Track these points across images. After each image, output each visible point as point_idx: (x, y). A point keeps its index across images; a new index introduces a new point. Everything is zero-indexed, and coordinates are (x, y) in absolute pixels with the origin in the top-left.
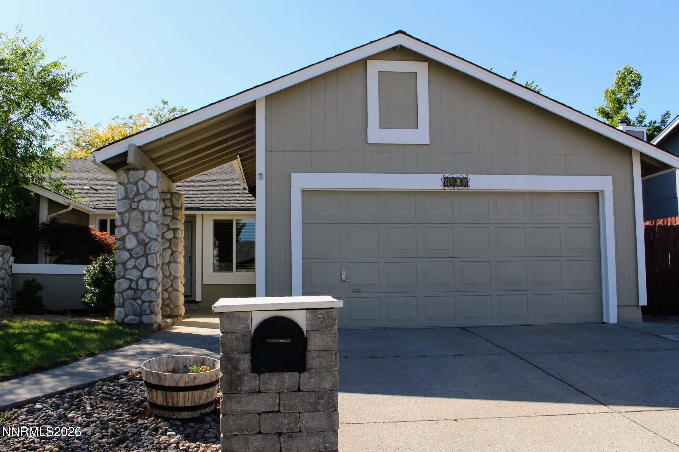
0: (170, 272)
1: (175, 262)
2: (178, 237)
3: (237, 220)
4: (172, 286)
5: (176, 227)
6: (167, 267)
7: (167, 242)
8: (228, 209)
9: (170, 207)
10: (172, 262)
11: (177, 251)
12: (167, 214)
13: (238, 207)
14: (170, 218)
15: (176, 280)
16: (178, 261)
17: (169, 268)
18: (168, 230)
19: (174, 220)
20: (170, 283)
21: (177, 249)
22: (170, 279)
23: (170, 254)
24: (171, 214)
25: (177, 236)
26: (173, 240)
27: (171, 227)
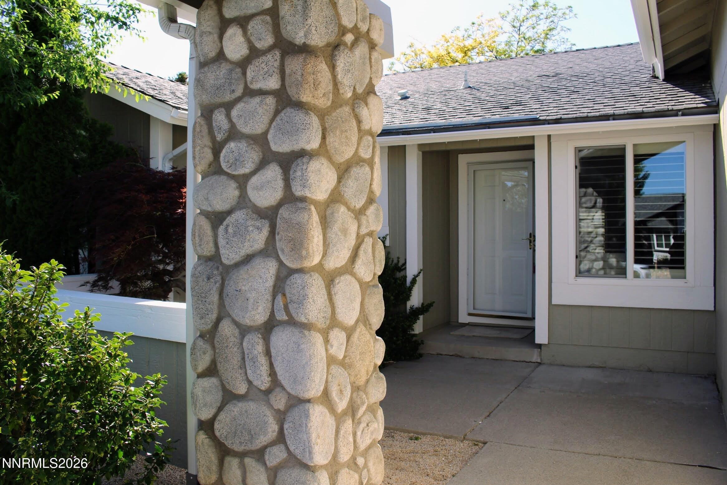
0: (273, 373)
1: (292, 322)
2: (303, 199)
3: (635, 146)
4: (281, 439)
5: (297, 147)
6: (260, 348)
7: (258, 223)
8: (611, 116)
9: (270, 49)
10: (281, 323)
11: (300, 271)
12: (255, 86)
13: (639, 109)
14: (270, 101)
15: (295, 413)
16: (303, 319)
17: (268, 353)
18: (262, 165)
19: (289, 110)
20: (273, 428)
21: (301, 258)
22: (271, 406)
23: (270, 283)
24: (273, 83)
25: (298, 191)
26: (284, 212)
27: (274, 147)
